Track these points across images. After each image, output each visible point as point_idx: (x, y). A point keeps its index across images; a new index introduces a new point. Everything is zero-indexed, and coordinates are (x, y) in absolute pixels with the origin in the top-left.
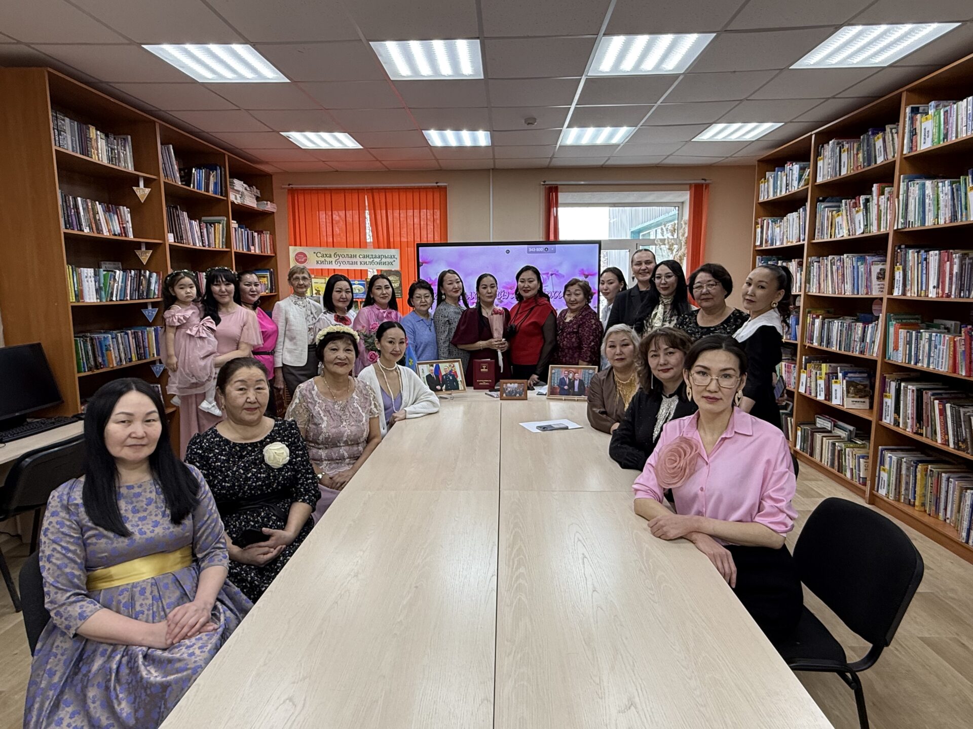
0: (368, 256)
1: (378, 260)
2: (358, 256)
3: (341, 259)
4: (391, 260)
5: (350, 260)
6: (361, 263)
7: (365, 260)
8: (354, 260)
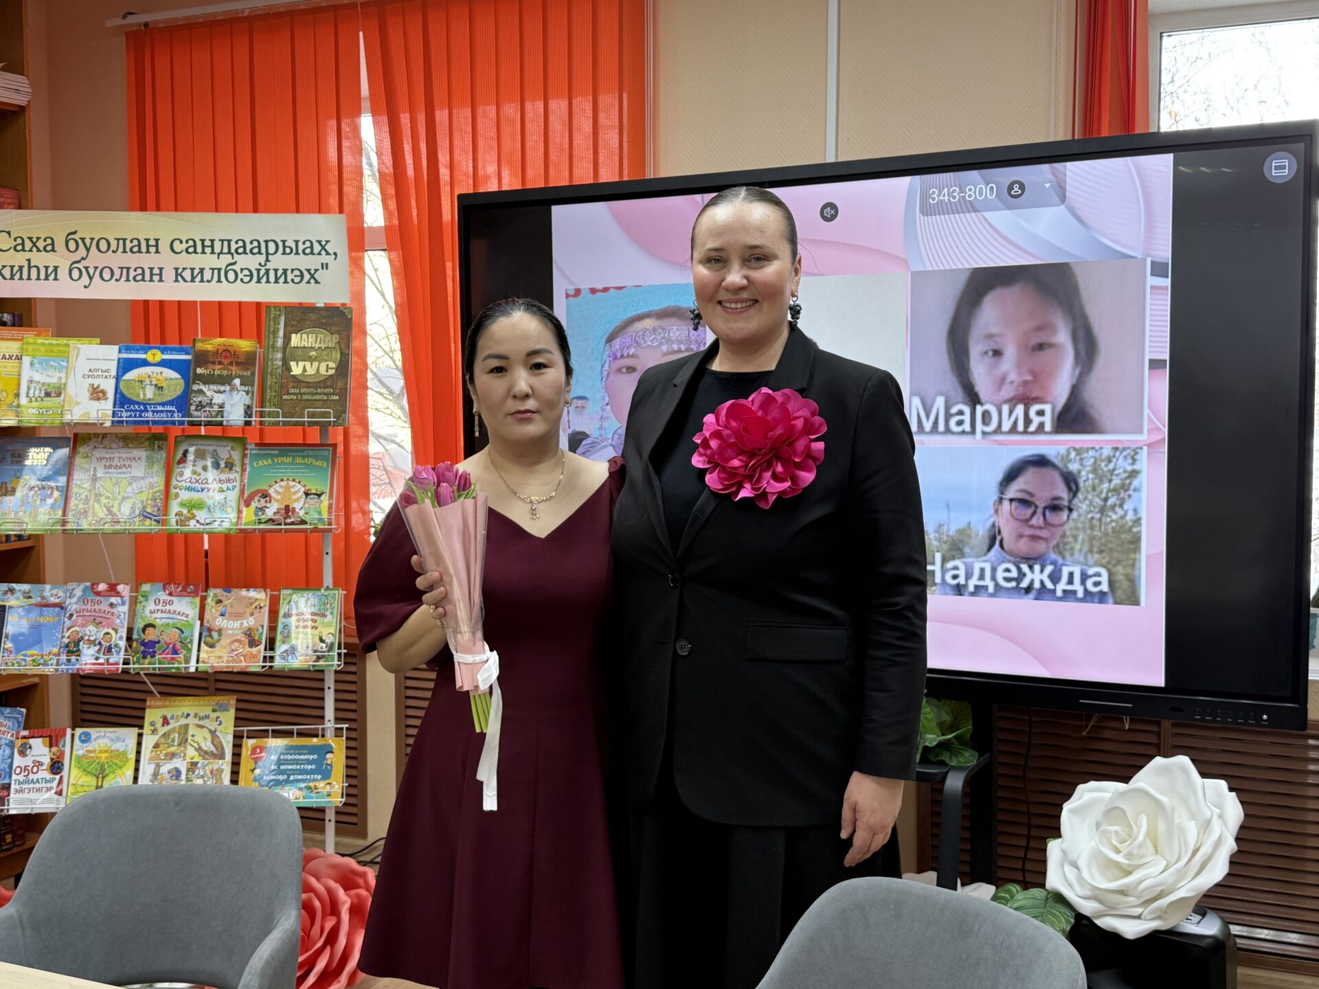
0: (207, 246)
1: (250, 262)
2: (164, 246)
3: (95, 259)
4: (311, 262)
5: (132, 260)
6: (178, 275)
7: (197, 261)
8: (147, 261)
